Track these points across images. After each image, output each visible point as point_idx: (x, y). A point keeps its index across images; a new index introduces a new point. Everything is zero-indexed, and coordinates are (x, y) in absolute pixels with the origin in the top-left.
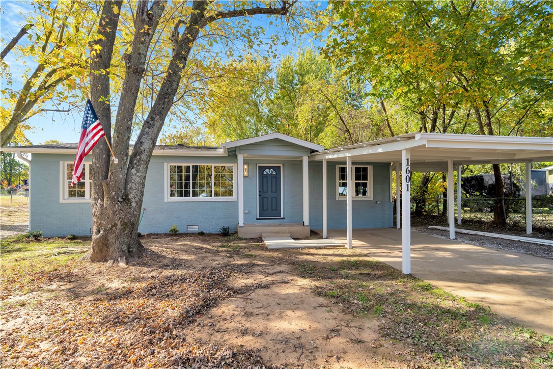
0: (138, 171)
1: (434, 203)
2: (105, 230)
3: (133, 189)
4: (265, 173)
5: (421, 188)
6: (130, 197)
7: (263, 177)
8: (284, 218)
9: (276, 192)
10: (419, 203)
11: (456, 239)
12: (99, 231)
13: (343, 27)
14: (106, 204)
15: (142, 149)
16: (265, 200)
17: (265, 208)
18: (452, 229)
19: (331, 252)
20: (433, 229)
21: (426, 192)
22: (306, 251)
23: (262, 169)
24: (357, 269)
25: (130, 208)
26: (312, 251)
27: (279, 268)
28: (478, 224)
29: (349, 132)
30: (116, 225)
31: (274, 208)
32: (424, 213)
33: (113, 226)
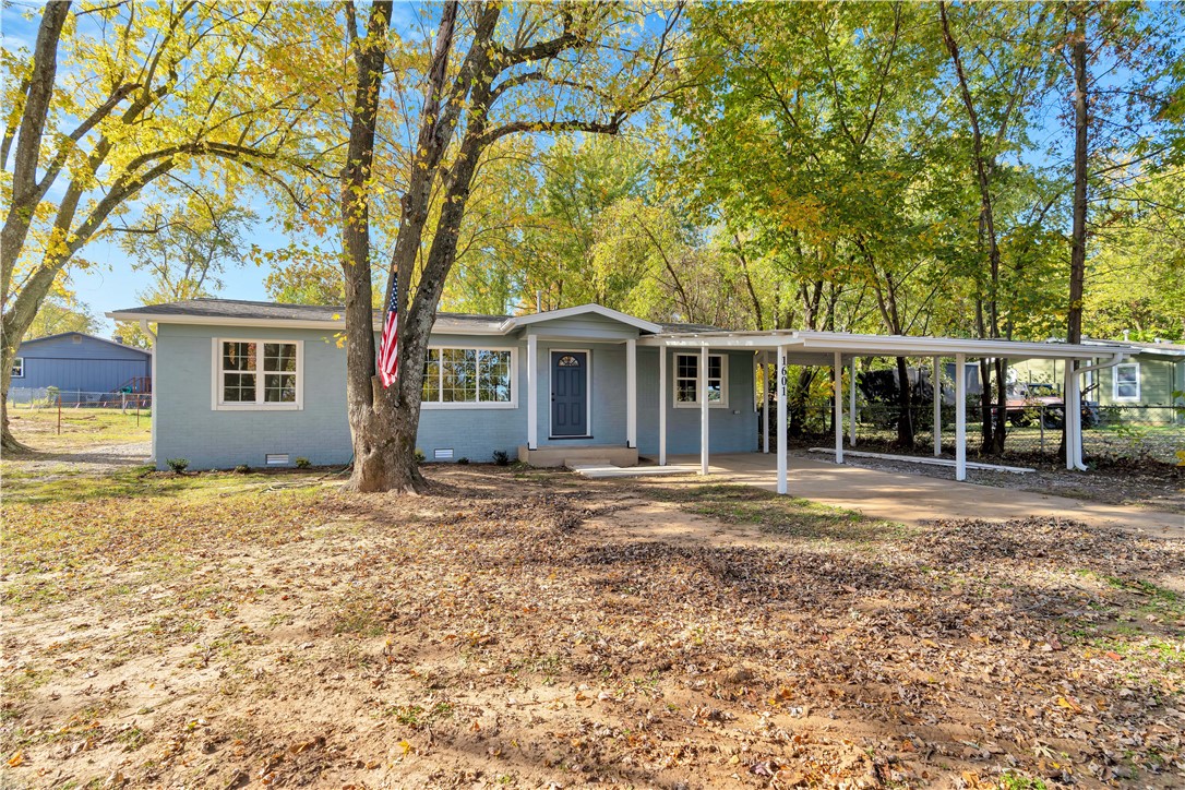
0: (416, 363)
1: (818, 416)
2: (378, 448)
3: (411, 390)
4: (562, 364)
5: (799, 389)
6: (407, 401)
7: (558, 371)
8: (591, 437)
9: (579, 395)
10: (796, 414)
11: (844, 463)
12: (369, 450)
13: (691, 142)
14: (378, 410)
15: (420, 330)
16: (561, 407)
17: (562, 421)
18: (839, 450)
19: (681, 479)
20: (815, 452)
21: (807, 396)
22: (646, 479)
23: (557, 357)
24: (723, 493)
25: (410, 417)
26: (654, 479)
27: (628, 495)
28: (879, 445)
29: (682, 291)
30: (393, 440)
31: (575, 420)
32: (804, 431)
33: (388, 442)
